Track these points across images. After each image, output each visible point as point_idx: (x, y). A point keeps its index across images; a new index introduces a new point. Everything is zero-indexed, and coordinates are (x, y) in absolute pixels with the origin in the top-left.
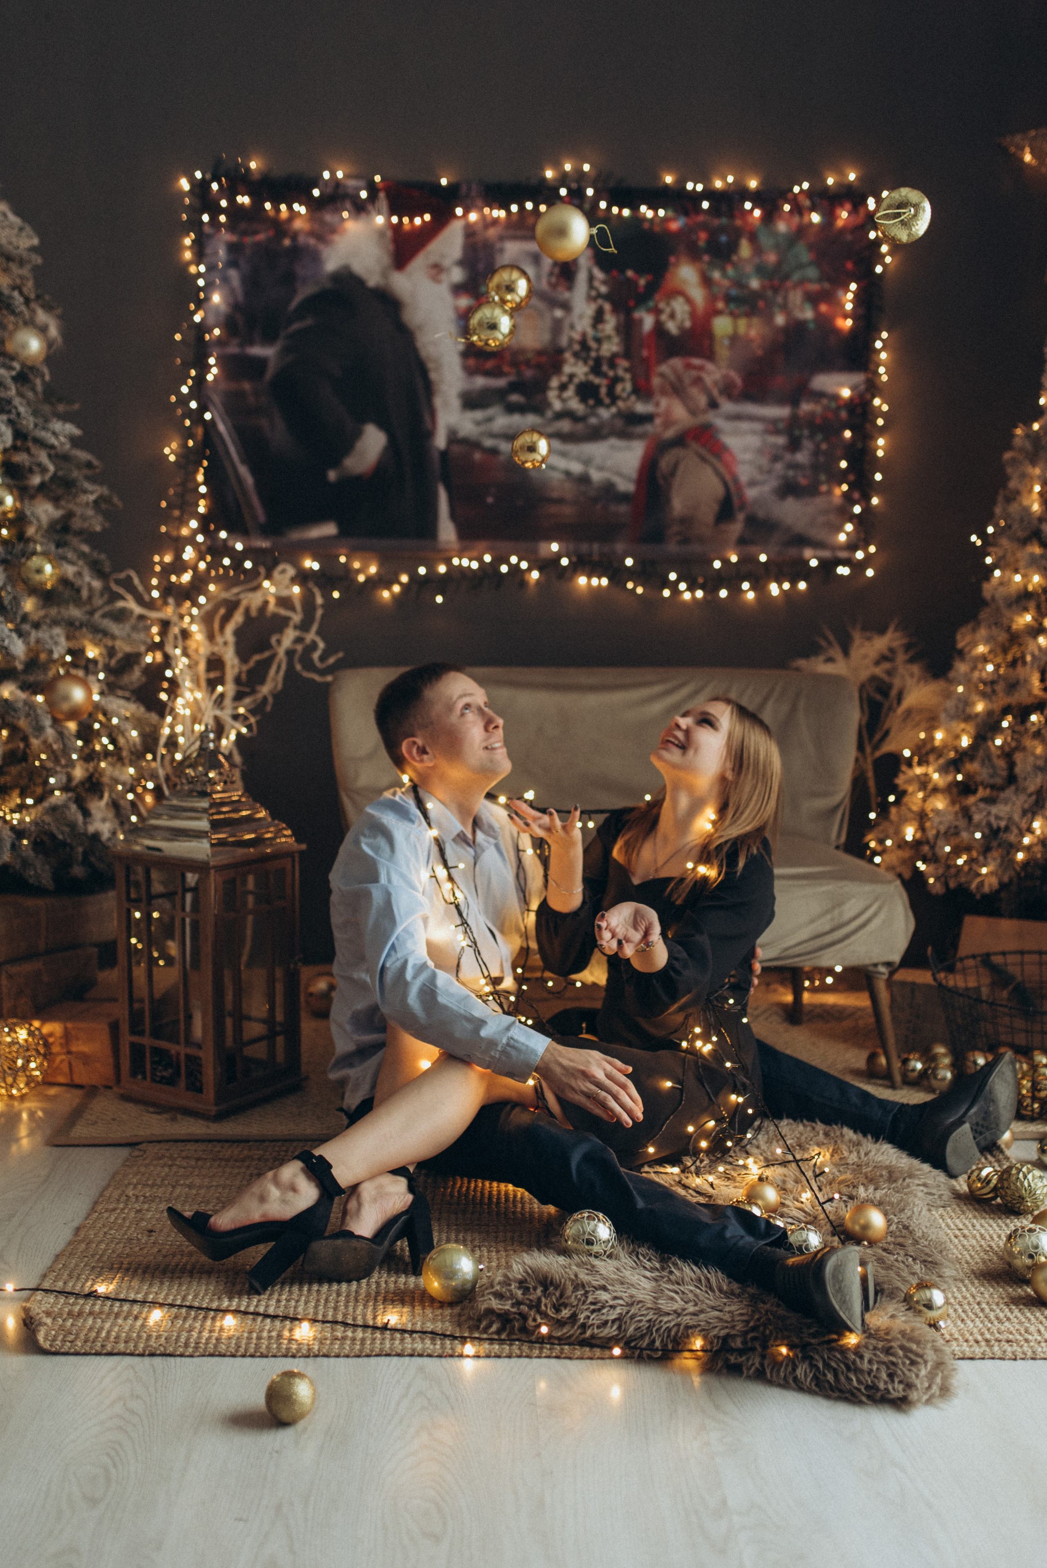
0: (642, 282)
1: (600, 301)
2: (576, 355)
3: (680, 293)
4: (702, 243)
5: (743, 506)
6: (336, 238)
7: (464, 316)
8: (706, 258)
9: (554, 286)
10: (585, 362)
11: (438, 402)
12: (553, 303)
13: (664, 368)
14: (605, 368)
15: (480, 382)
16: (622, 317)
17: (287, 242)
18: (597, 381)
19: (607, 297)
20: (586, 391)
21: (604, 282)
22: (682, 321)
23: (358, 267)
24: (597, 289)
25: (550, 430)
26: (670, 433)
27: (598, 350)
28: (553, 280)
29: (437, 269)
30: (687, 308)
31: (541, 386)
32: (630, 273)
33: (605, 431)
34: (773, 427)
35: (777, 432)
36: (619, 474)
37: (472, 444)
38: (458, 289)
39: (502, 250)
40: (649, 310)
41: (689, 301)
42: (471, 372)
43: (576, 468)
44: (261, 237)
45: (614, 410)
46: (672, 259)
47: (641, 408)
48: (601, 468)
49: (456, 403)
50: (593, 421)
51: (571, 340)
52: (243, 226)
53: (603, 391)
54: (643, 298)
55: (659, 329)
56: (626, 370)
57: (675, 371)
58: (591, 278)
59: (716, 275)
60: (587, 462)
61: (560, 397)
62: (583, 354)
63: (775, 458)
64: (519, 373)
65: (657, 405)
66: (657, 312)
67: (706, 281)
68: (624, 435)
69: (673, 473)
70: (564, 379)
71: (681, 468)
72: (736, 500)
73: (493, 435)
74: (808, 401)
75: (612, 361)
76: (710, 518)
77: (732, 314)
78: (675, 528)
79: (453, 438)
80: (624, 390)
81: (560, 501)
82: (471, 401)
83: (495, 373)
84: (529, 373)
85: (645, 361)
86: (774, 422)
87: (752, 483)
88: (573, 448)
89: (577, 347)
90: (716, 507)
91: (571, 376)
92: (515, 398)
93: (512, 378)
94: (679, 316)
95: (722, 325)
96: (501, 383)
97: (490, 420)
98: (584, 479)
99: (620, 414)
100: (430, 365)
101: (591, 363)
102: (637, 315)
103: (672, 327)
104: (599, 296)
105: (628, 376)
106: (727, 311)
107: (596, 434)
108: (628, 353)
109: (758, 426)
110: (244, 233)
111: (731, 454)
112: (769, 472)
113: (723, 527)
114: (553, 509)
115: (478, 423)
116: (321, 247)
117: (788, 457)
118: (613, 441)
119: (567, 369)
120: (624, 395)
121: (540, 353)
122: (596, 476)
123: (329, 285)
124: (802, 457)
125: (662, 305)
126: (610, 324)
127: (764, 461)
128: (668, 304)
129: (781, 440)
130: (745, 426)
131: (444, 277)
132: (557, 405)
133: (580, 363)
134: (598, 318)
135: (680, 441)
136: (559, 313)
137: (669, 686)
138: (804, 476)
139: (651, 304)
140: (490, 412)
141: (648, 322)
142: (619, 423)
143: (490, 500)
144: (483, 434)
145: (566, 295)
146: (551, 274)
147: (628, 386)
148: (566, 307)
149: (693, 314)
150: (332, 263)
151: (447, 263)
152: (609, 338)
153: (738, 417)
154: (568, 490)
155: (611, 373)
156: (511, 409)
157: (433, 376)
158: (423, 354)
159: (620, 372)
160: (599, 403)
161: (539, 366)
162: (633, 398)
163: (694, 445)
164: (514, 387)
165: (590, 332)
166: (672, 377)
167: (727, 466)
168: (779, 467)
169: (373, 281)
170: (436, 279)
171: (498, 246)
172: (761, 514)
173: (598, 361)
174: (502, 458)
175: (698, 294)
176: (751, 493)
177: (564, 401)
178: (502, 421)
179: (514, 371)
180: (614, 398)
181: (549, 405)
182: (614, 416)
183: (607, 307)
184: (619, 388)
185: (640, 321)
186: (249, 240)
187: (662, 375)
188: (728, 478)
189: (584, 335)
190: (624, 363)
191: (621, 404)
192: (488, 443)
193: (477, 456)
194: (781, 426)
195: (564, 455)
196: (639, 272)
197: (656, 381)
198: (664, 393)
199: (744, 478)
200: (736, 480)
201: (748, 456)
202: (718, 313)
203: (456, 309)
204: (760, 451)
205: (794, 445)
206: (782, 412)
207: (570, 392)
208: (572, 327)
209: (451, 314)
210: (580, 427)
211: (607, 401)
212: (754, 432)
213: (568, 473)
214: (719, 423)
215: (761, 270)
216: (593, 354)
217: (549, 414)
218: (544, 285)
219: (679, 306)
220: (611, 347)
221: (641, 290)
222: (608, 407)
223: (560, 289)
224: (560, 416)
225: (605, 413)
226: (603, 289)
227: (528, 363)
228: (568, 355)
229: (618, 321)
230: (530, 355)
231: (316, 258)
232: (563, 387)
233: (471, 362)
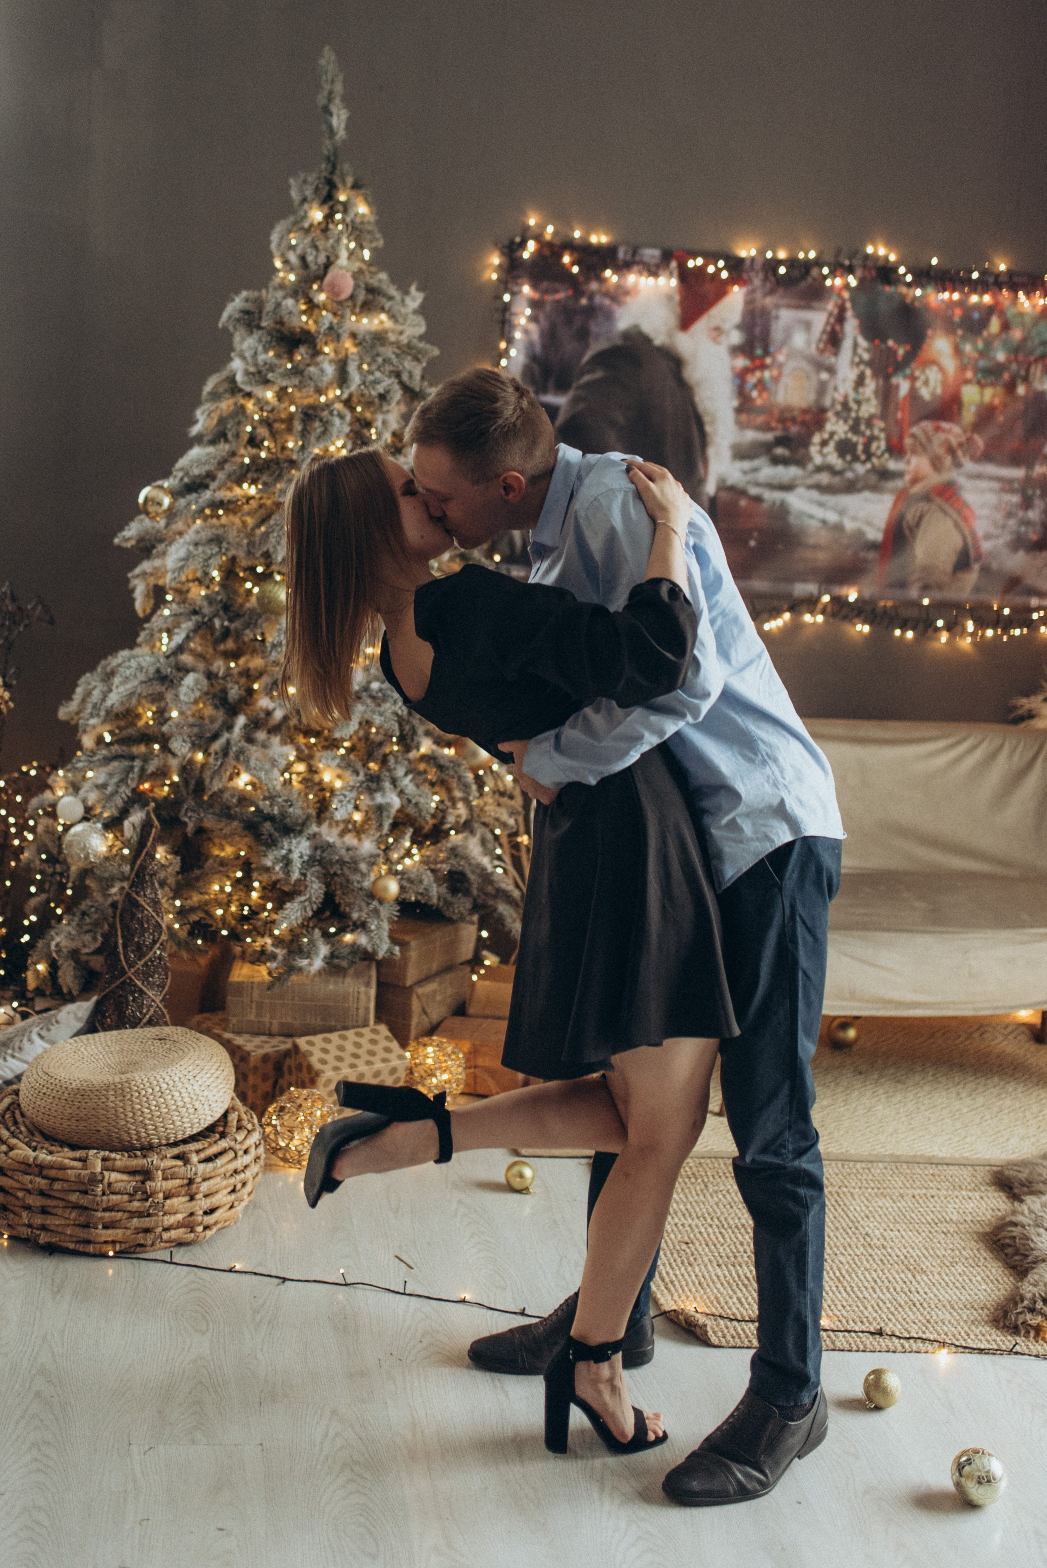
0: (901, 351)
1: (862, 367)
2: (837, 414)
3: (934, 362)
4: (957, 319)
5: (979, 557)
6: (629, 299)
7: (741, 376)
8: (960, 332)
9: (822, 351)
10: (846, 421)
11: (711, 452)
12: (820, 366)
13: (915, 430)
14: (863, 427)
15: (751, 435)
16: (881, 382)
17: (584, 301)
18: (855, 439)
19: (869, 364)
20: (845, 448)
21: (868, 350)
22: (935, 389)
23: (647, 328)
24: (860, 357)
25: (810, 481)
26: (917, 489)
27: (857, 411)
28: (821, 346)
29: (718, 331)
30: (939, 376)
31: (805, 442)
32: (891, 343)
33: (860, 485)
34: (1007, 485)
35: (1012, 491)
36: (869, 523)
37: (737, 492)
38: (736, 351)
39: (777, 317)
40: (905, 377)
41: (942, 369)
42: (742, 425)
43: (832, 517)
44: (561, 295)
45: (868, 466)
46: (930, 332)
47: (893, 465)
48: (854, 519)
49: (727, 454)
50: (849, 475)
51: (834, 401)
52: (545, 285)
53: (860, 448)
54: (900, 367)
55: (913, 394)
56: (882, 430)
57: (925, 432)
58: (856, 345)
59: (968, 348)
60: (842, 512)
61: (820, 452)
62: (844, 414)
63: (1009, 515)
64: (786, 429)
65: (908, 462)
66: (913, 379)
67: (958, 351)
68: (875, 488)
69: (918, 524)
70: (826, 436)
71: (926, 519)
72: (972, 553)
73: (757, 484)
74: (1041, 465)
75: (869, 423)
76: (949, 568)
77: (979, 383)
78: (916, 576)
79: (722, 486)
80: (878, 448)
81: (816, 547)
82: (741, 453)
83: (766, 428)
84: (794, 429)
85: (898, 423)
86: (1010, 481)
87: (988, 537)
88: (831, 500)
89: (839, 408)
90: (954, 558)
91: (832, 434)
92: (780, 451)
93: (779, 433)
94: (932, 383)
95: (971, 395)
96: (769, 436)
97: (755, 470)
98: (838, 528)
99: (874, 470)
100: (706, 419)
101: (850, 422)
102: (894, 380)
103: (925, 393)
104: (862, 361)
105: (882, 436)
106: (975, 380)
107: (851, 487)
108: (884, 415)
109: (996, 485)
110: (546, 292)
111: (972, 512)
112: (1004, 527)
113: (960, 575)
114: (808, 554)
115: (745, 473)
116: (615, 307)
117: (1021, 513)
118: (867, 494)
119: (829, 427)
120: (879, 453)
121: (805, 411)
122: (849, 525)
123: (619, 342)
124: (1033, 515)
125: (917, 373)
126: (870, 386)
127: (999, 516)
128: (923, 372)
129: (1015, 499)
130: (984, 484)
131: (723, 338)
132: (818, 460)
133: (841, 422)
134: (860, 381)
135: (927, 497)
136: (824, 376)
137: (951, 740)
138: (1035, 533)
139: (908, 371)
140: (756, 463)
141: (904, 387)
142: (873, 479)
143: (752, 543)
144: (749, 482)
145: (833, 359)
146: (820, 340)
147: (883, 445)
148: (831, 370)
149: (944, 383)
150: (623, 321)
151: (726, 326)
152: (868, 400)
153: (979, 476)
154: (823, 537)
155: (868, 433)
156: (776, 461)
157: (708, 428)
158: (701, 408)
159: (876, 432)
160: (856, 458)
161: (804, 423)
162: (887, 456)
163: (938, 500)
164: (780, 441)
165: (852, 395)
166: (923, 439)
167: (965, 519)
168: (1012, 522)
169: (659, 340)
170: (716, 340)
171: (774, 313)
172: (995, 566)
173: (857, 421)
174: (765, 506)
175: (950, 364)
176: (986, 546)
177: (824, 456)
178: (768, 472)
179: (780, 426)
180: (869, 455)
181: (810, 459)
182: (868, 471)
183: (868, 372)
184: (874, 446)
185: (897, 387)
186: (550, 298)
187: (913, 436)
188: (967, 532)
189: (846, 397)
190: (879, 424)
191: (875, 460)
192: (753, 491)
193: (743, 503)
194: (1016, 485)
195: (821, 505)
196: (898, 342)
197: (908, 441)
198: (914, 452)
199: (980, 533)
200: (973, 534)
201: (985, 512)
202: (967, 382)
203: (733, 368)
204: (996, 508)
205: (1027, 504)
206: (1018, 473)
207: (830, 448)
208: (836, 389)
209: (728, 374)
210: (837, 480)
211: (863, 457)
212: (991, 490)
213: (824, 522)
214: (961, 480)
215: (1006, 344)
216: (853, 415)
217: (810, 467)
218: (813, 350)
219: (933, 375)
220: (870, 408)
221: (900, 358)
222: (864, 462)
223: (827, 354)
224: (819, 469)
225: (860, 469)
226: (866, 356)
227: (793, 420)
228: (830, 414)
229: (877, 386)
230: (796, 413)
231: (609, 316)
232: (824, 443)
233: (744, 417)
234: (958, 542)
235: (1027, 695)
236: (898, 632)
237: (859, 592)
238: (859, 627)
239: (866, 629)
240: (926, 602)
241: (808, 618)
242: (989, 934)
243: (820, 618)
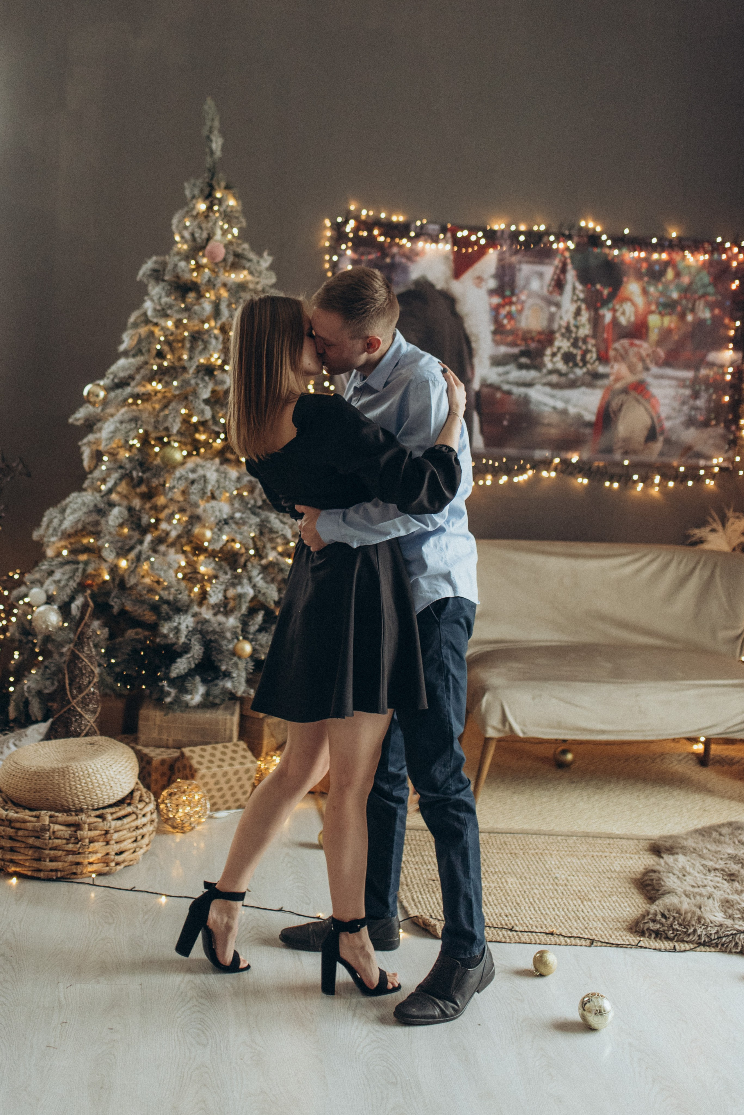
0: (606, 292)
1: (579, 303)
2: (563, 335)
3: (628, 299)
4: (644, 270)
5: (662, 432)
6: (418, 259)
7: (496, 310)
8: (646, 279)
9: (551, 293)
10: (568, 339)
11: (476, 361)
12: (550, 303)
13: (617, 345)
14: (580, 344)
15: (503, 350)
16: (592, 313)
17: (388, 260)
18: (575, 351)
19: (584, 301)
20: (568, 358)
21: (583, 291)
22: (630, 317)
23: (431, 277)
24: (578, 296)
25: (544, 381)
26: (619, 385)
27: (576, 333)
28: (551, 289)
29: (480, 279)
30: (633, 309)
31: (540, 353)
32: (598, 286)
33: (579, 383)
34: (682, 383)
35: (685, 386)
36: (586, 409)
37: (495, 388)
38: (492, 292)
39: (520, 270)
40: (609, 310)
41: (634, 304)
42: (497, 343)
43: (560, 405)
44: (373, 256)
45: (585, 370)
46: (625, 279)
47: (601, 369)
48: (575, 406)
49: (487, 362)
50: (571, 376)
51: (560, 326)
52: (361, 249)
53: (579, 358)
54: (605, 302)
55: (615, 321)
56: (593, 345)
57: (624, 347)
58: (574, 288)
59: (652, 289)
60: (567, 401)
61: (551, 361)
62: (567, 335)
63: (684, 403)
64: (527, 345)
65: (612, 367)
66: (614, 310)
67: (645, 292)
68: (590, 385)
69: (620, 410)
70: (555, 350)
71: (625, 407)
72: (658, 428)
73: (508, 383)
74: (705, 368)
75: (585, 341)
76: (642, 439)
77: (660, 313)
78: (620, 444)
79: (484, 384)
80: (591, 358)
81: (549, 425)
82: (497, 362)
83: (514, 344)
84: (533, 345)
85: (605, 341)
86: (684, 380)
87: (669, 418)
88: (559, 393)
89: (563, 330)
90: (645, 433)
91: (559, 348)
92: (524, 360)
93: (522, 348)
94: (628, 313)
95: (654, 320)
96: (516, 350)
97: (507, 373)
98: (564, 412)
99: (588, 373)
100: (473, 339)
101: (572, 340)
102: (602, 312)
103: (623, 320)
104: (579, 299)
105: (594, 350)
106: (657, 311)
107: (573, 385)
108: (595, 335)
109: (674, 383)
110: (362, 254)
111: (657, 401)
112: (680, 411)
113: (650, 444)
114: (543, 430)
115: (500, 375)
116: (409, 264)
117: (691, 402)
118: (583, 389)
119: (557, 344)
120: (592, 361)
121: (540, 333)
122: (572, 410)
123: (412, 287)
124: (700, 403)
125: (617, 307)
126: (585, 316)
127: (676, 404)
128: (621, 306)
129: (688, 392)
130: (666, 382)
131: (483, 284)
132: (550, 366)
133: (565, 341)
134: (578, 313)
135: (625, 391)
136: (553, 309)
137: (637, 556)
138: (701, 415)
139: (611, 306)
140: (508, 368)
141: (608, 316)
142: (588, 378)
143: (505, 423)
144: (502, 382)
145: (558, 298)
146: (550, 285)
147: (594, 356)
148: (558, 305)
149: (636, 313)
150: (415, 273)
151: (485, 276)
152: (583, 326)
153: (662, 377)
154: (555, 419)
155: (584, 347)
156: (521, 367)
157: (474, 345)
158: (468, 331)
159: (590, 347)
160: (576, 365)
161: (539, 341)
162: (597, 363)
163: (633, 393)
164: (523, 354)
165: (572, 322)
166: (622, 351)
167: (653, 407)
168: (685, 408)
169: (439, 286)
170: (478, 286)
171: (517, 267)
172: (674, 438)
173: (576, 339)
174: (514, 397)
175: (640, 301)
176: (667, 425)
177: (554, 363)
178: (515, 374)
179: (523, 343)
180: (585, 363)
181: (544, 365)
182: (584, 374)
183: (583, 306)
184: (588, 356)
185: (604, 316)
186: (365, 258)
187: (615, 349)
188: (654, 415)
189: (568, 323)
190: (592, 341)
191: (589, 366)
192: (506, 387)
193: (499, 395)
194: (688, 383)
195: (553, 396)
196: (604, 285)
197: (612, 353)
198: (616, 360)
199: (663, 415)
200: (659, 417)
201: (667, 401)
202: (652, 312)
203: (490, 304)
204: (674, 398)
205: (696, 395)
206: (689, 374)
207: (558, 358)
208: (561, 318)
209: (487, 307)
210: (563, 380)
211: (581, 364)
212: (670, 386)
213: (554, 408)
214: (649, 380)
215: (678, 287)
216: (573, 335)
217: (544, 371)
218: (545, 292)
219: (628, 307)
220: (585, 331)
221: (605, 297)
222: (581, 368)
223: (554, 294)
224: (551, 372)
225: (579, 372)
226: (582, 296)
227: (532, 339)
228: (558, 335)
229: (590, 316)
230: (534, 334)
231: (405, 270)
232: (554, 355)
233: (498, 337)
234: (649, 422)
235: (699, 526)
236: (607, 484)
237: (580, 457)
238: (580, 480)
239: (586, 481)
240: (626, 463)
241: (545, 474)
242: (652, 684)
243: (553, 474)
